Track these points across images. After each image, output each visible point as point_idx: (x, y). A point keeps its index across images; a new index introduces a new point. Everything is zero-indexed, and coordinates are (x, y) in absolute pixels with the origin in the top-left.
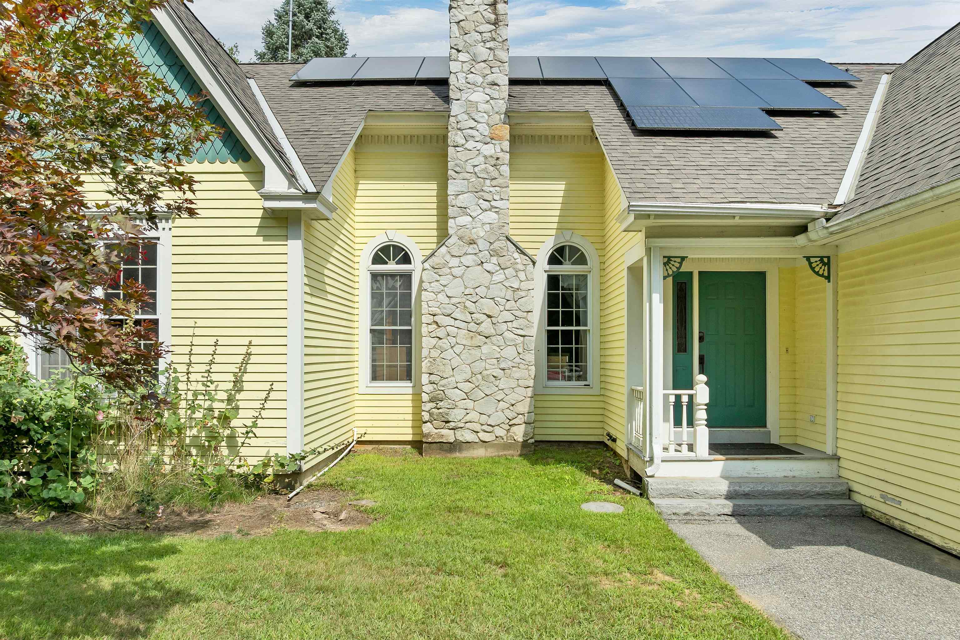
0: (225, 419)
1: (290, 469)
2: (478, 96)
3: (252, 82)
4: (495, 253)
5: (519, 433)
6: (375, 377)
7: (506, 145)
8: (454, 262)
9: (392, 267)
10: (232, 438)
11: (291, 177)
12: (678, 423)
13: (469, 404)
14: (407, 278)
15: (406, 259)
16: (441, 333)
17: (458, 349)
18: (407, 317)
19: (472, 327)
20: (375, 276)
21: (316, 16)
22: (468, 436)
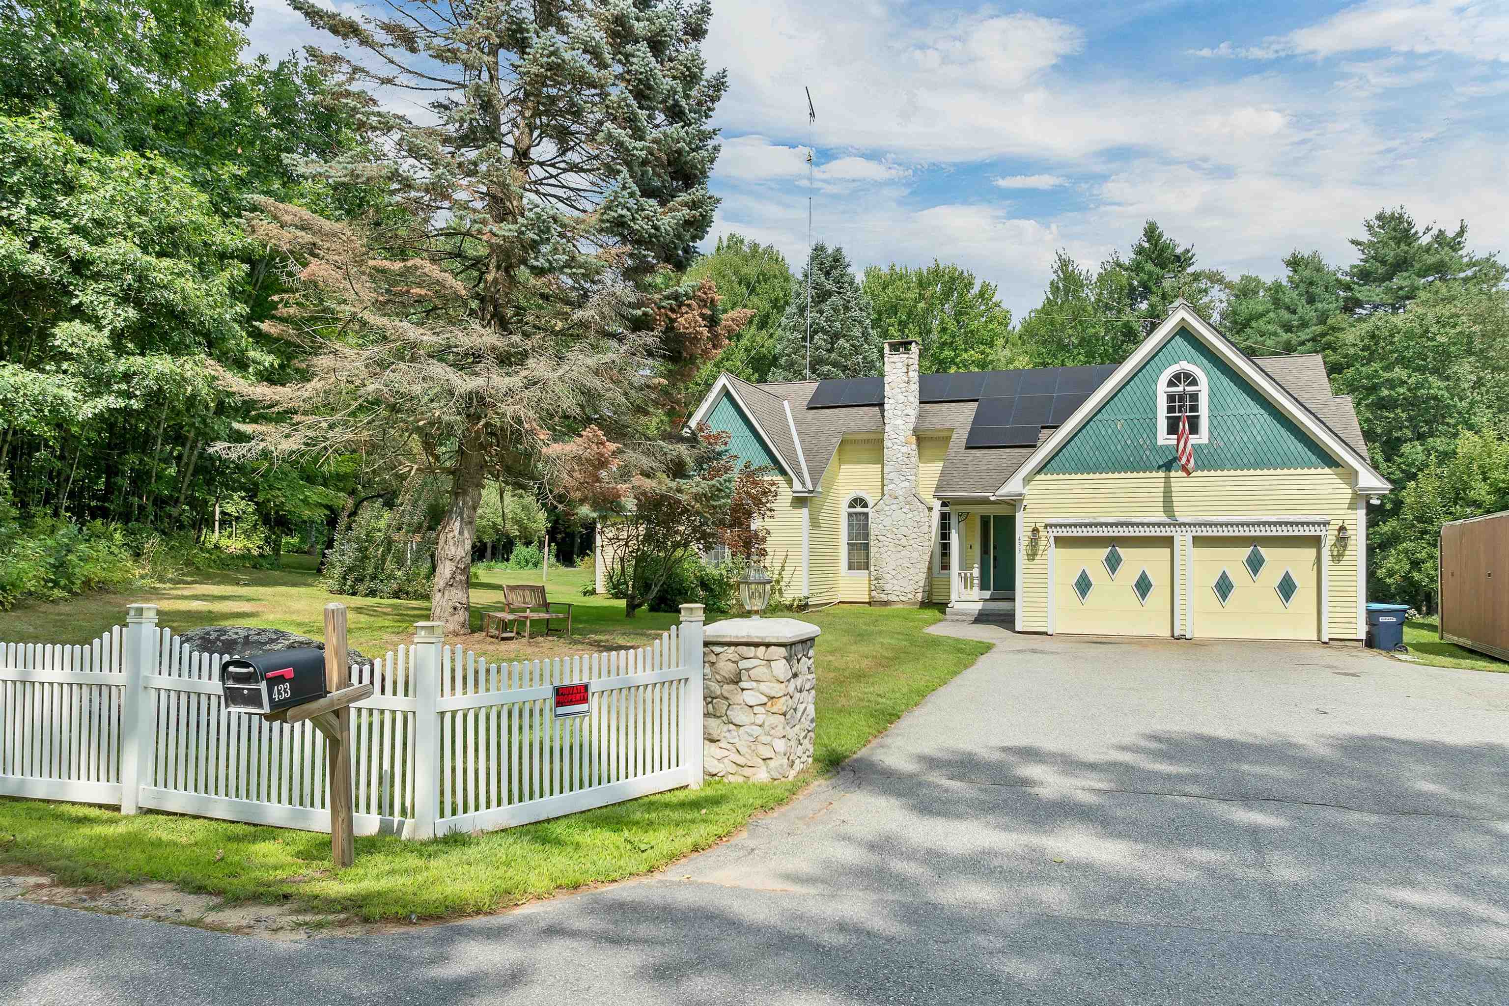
0: (778, 582)
1: (803, 603)
2: (899, 422)
3: (786, 403)
4: (908, 503)
5: (919, 597)
6: (850, 569)
7: (914, 447)
8: (887, 508)
9: (859, 509)
10: (780, 589)
11: (803, 484)
12: (966, 587)
13: (895, 581)
14: (866, 515)
15: (865, 505)
16: (880, 545)
17: (889, 553)
18: (867, 536)
19: (896, 541)
20: (850, 515)
21: (835, 273)
22: (895, 598)
